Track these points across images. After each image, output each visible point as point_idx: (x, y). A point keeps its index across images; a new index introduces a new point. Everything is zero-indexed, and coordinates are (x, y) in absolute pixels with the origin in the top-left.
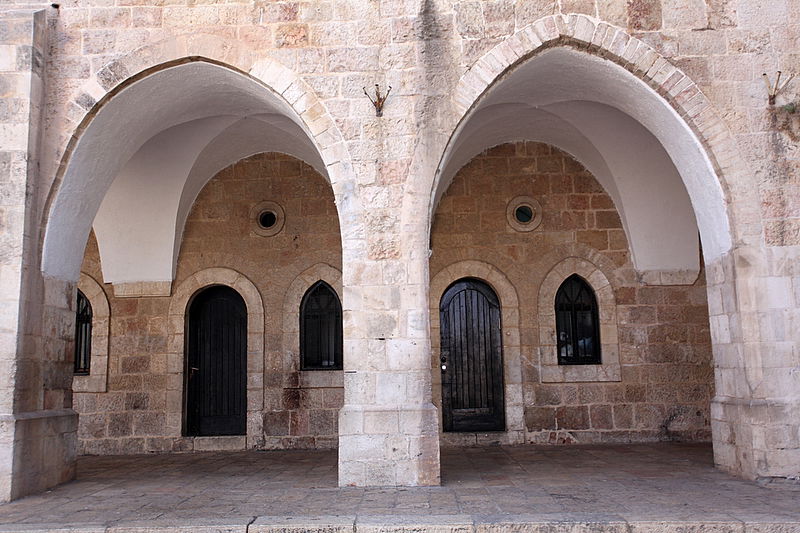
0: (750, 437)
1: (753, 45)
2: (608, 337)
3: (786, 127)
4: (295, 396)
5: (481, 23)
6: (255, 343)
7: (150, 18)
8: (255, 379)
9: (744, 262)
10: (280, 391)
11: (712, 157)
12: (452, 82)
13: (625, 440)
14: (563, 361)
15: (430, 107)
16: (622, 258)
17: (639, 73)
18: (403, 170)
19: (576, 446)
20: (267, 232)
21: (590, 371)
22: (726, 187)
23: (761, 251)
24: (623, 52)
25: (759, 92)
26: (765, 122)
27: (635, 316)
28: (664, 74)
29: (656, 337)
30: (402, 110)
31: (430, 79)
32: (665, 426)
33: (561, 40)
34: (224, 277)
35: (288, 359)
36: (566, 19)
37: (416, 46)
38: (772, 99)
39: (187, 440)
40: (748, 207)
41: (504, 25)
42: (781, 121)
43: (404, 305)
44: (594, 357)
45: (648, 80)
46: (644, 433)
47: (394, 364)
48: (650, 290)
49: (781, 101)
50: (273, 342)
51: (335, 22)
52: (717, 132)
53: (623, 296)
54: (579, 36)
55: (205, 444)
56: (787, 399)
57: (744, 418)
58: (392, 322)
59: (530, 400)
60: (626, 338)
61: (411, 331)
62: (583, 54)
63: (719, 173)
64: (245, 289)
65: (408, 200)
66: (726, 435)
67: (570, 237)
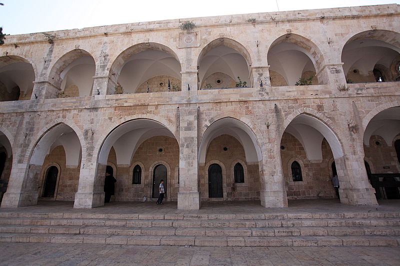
0: (353, 196)
1: (343, 114)
2: (304, 175)
3: (352, 131)
4: (234, 189)
5: (287, 110)
6: (224, 177)
7: (218, 109)
8: (225, 185)
9: (347, 159)
10: (230, 188)
11: (338, 137)
12: (283, 122)
13: (309, 198)
14: (294, 180)
15: (278, 127)
16: (305, 157)
17: (320, 120)
18: (274, 140)
19: (299, 200)
20: (226, 152)
21: (300, 182)
22: (341, 143)
23: (350, 156)
24: (317, 115)
25: (346, 123)
26: (348, 130)
27: (309, 170)
28: (326, 120)
29: (314, 174)
30: (272, 127)
31: (278, 121)
32: (318, 195)
33: (304, 113)
34: (217, 162)
35: (232, 180)
36: (305, 109)
37: (274, 114)
38: (349, 125)
39: (210, 199)
40: (347, 147)
41: (292, 110)
42: (351, 129)
43: (277, 168)
44: (301, 180)
45: (322, 121)
46: (313, 197)
47: (276, 181)
48: (312, 164)
49: (350, 126)
50: (228, 177)
51: (257, 109)
52: (338, 132)
53: (306, 166)
54: (307, 112)
55: (214, 199)
56: (360, 188)
57: (351, 192)
58: (275, 172)
59: (287, 190)
60: (308, 175)
61: (279, 174)
62: (307, 115)
63: (339, 140)
64: (221, 164)
65: (275, 146)
66: (345, 196)
67: (293, 152)
